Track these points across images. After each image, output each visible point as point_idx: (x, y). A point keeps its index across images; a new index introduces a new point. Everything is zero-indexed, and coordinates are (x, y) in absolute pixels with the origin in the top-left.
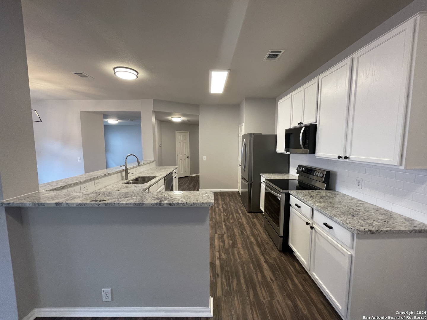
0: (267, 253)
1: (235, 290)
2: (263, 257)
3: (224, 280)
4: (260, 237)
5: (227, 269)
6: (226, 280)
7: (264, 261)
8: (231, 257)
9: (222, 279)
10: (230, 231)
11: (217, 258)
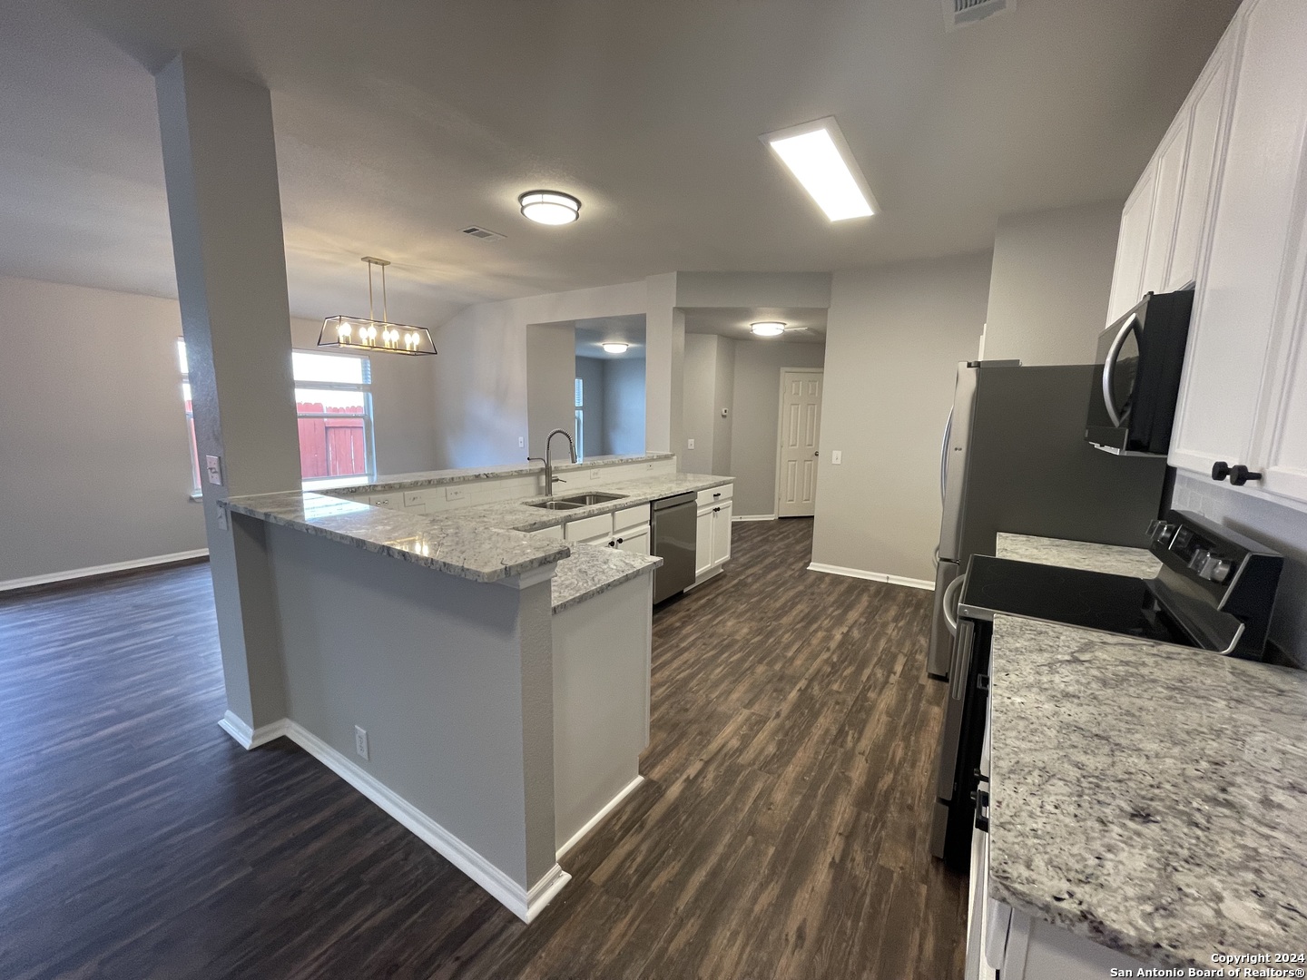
0: (872, 840)
1: (649, 891)
2: (842, 847)
3: (644, 848)
4: (896, 773)
5: (681, 823)
6: (651, 851)
7: (829, 860)
8: (727, 794)
9: (643, 840)
10: (802, 714)
11: (684, 777)
